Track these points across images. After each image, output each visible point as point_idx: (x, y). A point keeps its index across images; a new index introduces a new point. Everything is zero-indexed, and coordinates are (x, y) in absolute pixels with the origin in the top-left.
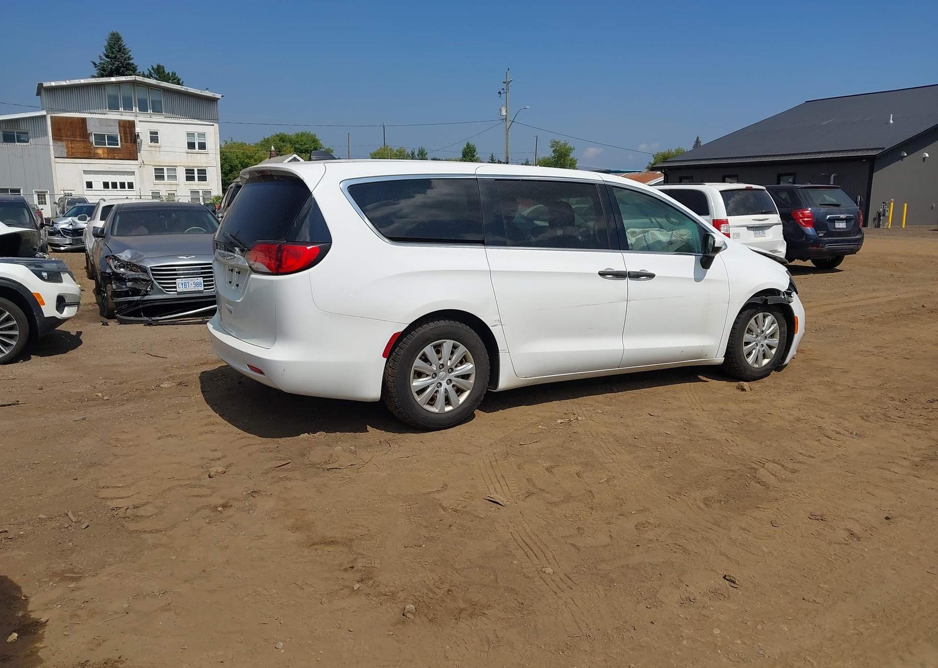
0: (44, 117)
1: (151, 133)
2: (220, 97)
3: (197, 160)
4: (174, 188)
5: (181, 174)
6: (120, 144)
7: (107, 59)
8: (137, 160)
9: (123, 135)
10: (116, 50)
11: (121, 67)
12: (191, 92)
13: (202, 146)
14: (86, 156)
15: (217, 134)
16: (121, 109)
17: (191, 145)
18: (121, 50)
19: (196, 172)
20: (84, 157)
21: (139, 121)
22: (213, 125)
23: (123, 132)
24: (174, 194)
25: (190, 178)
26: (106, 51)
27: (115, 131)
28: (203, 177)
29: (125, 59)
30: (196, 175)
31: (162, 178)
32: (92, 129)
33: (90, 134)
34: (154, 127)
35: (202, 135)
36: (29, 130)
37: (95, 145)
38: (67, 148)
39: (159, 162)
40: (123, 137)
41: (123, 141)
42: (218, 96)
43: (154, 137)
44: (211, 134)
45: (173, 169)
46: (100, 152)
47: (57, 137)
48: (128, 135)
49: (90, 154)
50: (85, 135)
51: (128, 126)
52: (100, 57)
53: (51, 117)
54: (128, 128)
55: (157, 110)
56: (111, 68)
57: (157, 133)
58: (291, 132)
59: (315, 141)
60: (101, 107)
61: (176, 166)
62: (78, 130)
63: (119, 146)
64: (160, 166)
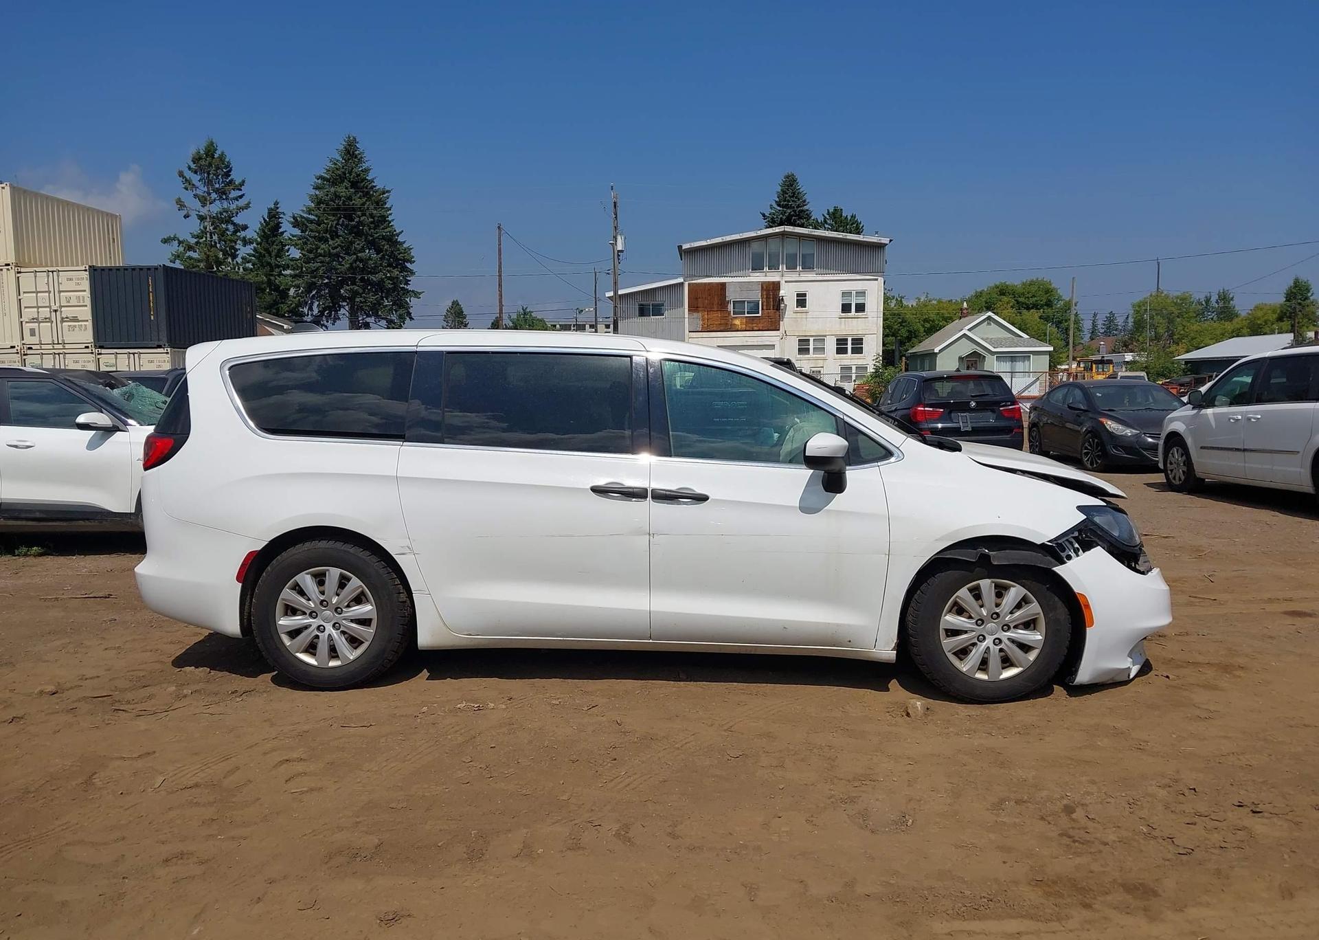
0: (682, 284)
1: (798, 295)
2: (888, 242)
3: (853, 326)
4: (820, 363)
5: (831, 345)
6: (760, 312)
7: (779, 208)
8: (779, 330)
9: (765, 300)
10: (789, 196)
11: (793, 215)
12: (850, 239)
13: (861, 308)
14: (722, 328)
15: (881, 291)
16: (766, 269)
17: (846, 308)
18: (796, 195)
19: (850, 342)
20: (719, 329)
21: (786, 282)
22: (877, 280)
23: (765, 296)
24: (820, 372)
25: (841, 350)
26: (778, 197)
27: (757, 296)
28: (858, 349)
29: (798, 207)
30: (849, 346)
31: (806, 351)
32: (731, 295)
33: (729, 302)
34: (802, 288)
35: (862, 293)
36: (665, 301)
37: (734, 314)
38: (703, 320)
39: (805, 331)
40: (765, 304)
41: (765, 308)
42: (885, 241)
43: (801, 301)
44: (873, 291)
45: (820, 339)
46: (737, 322)
47: (693, 308)
48: (772, 300)
49: (728, 327)
50: (723, 304)
51: (771, 289)
52: (771, 205)
53: (689, 284)
54: (771, 290)
55: (807, 267)
56: (781, 218)
57: (805, 295)
58: (1015, 280)
59: (1048, 291)
60: (744, 268)
61: (825, 336)
62: (716, 299)
63: (760, 315)
64: (806, 336)
